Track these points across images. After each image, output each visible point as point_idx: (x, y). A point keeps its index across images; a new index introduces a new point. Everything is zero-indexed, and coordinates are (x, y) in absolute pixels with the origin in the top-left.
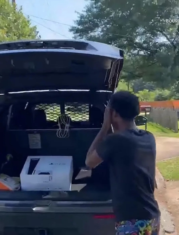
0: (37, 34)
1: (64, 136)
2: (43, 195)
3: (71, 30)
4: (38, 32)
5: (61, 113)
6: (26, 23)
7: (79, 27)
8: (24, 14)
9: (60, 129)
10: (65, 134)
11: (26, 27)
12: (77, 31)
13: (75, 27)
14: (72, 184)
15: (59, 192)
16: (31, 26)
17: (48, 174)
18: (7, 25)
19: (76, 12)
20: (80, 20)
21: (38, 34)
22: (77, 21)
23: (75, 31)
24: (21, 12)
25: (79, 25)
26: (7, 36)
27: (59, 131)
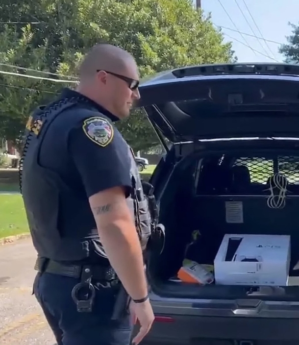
0: (232, 55)
1: (278, 206)
2: (248, 292)
3: (281, 51)
4: (233, 52)
5: (274, 172)
6: (218, 39)
7: (294, 46)
8: (213, 25)
9: (272, 194)
10: (280, 202)
11: (216, 43)
12: (291, 52)
13: (288, 46)
14: (289, 276)
15: (273, 288)
16: (224, 43)
17: (255, 260)
18: (187, 40)
19: (289, 23)
20: (295, 36)
21: (234, 54)
22: (291, 37)
23: (288, 52)
24: (209, 22)
25: (294, 44)
26: (188, 57)
27: (272, 197)
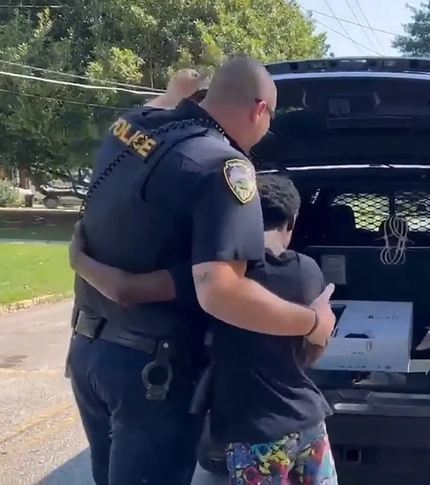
0: (327, 51)
1: (395, 262)
2: (354, 380)
3: (395, 45)
4: (328, 46)
5: (390, 213)
6: (306, 28)
7: (413, 38)
8: (300, 9)
9: (387, 246)
10: (398, 258)
11: (305, 35)
12: (409, 46)
13: (405, 38)
14: (411, 359)
15: (390, 375)
16: (315, 34)
17: (364, 336)
18: (265, 29)
19: (407, 5)
20: (415, 24)
21: (329, 49)
22: (410, 25)
23: (405, 46)
24: (295, 5)
25: (414, 35)
26: (266, 54)
27: (386, 250)
